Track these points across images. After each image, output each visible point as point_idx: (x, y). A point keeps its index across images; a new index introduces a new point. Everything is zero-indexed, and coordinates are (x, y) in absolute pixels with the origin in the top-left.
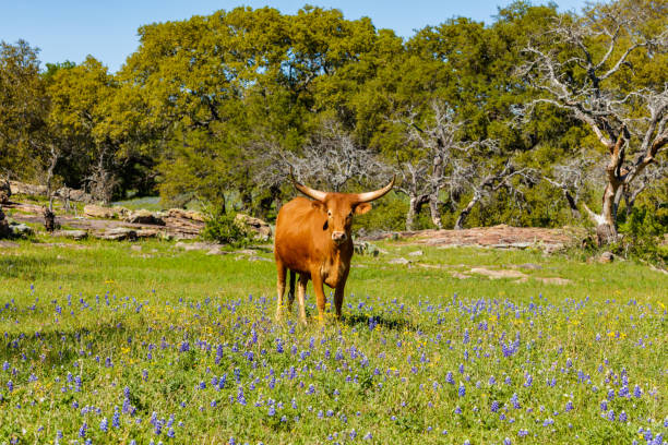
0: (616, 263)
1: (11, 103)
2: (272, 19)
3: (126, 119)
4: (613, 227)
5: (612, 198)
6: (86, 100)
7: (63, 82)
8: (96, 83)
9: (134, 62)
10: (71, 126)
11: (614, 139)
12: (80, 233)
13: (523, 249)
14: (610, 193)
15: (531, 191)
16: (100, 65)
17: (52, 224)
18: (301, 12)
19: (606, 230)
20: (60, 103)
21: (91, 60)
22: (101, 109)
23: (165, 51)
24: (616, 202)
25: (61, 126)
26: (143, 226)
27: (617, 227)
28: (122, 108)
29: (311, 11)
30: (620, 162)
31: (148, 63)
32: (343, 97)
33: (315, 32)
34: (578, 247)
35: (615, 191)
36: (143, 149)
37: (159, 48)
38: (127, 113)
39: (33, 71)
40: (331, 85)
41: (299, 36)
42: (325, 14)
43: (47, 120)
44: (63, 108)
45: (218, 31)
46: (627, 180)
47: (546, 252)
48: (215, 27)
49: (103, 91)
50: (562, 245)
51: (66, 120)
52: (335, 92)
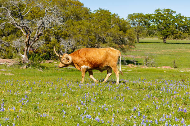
0: (28, 69)
4: (27, 59)
5: (27, 50)
11: (27, 33)
13: (2, 65)
14: (26, 48)
15: (8, 48)
19: (25, 59)
24: (28, 51)
27: (28, 58)
30: (29, 40)
34: (17, 64)
35: (28, 48)
46: (31, 45)
47: (8, 66)
50: (13, 64)
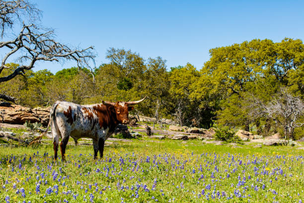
1: (154, 84)
2: (268, 45)
3: (203, 90)
6: (186, 82)
7: (176, 75)
8: (190, 75)
9: (207, 66)
10: (180, 94)
12: (161, 136)
16: (193, 67)
17: (150, 133)
18: (283, 41)
20: (174, 84)
21: (189, 65)
22: (192, 86)
23: (221, 60)
25: (175, 94)
26: (191, 134)
28: (202, 85)
29: (288, 40)
31: (213, 65)
32: (301, 79)
33: (289, 50)
36: (211, 104)
37: (218, 59)
38: (204, 88)
39: (163, 70)
40: (296, 74)
41: (281, 51)
42: (294, 41)
43: (169, 92)
44: (176, 86)
45: (245, 50)
48: (243, 49)
49: (193, 78)
51: (177, 91)
52: (297, 76)
